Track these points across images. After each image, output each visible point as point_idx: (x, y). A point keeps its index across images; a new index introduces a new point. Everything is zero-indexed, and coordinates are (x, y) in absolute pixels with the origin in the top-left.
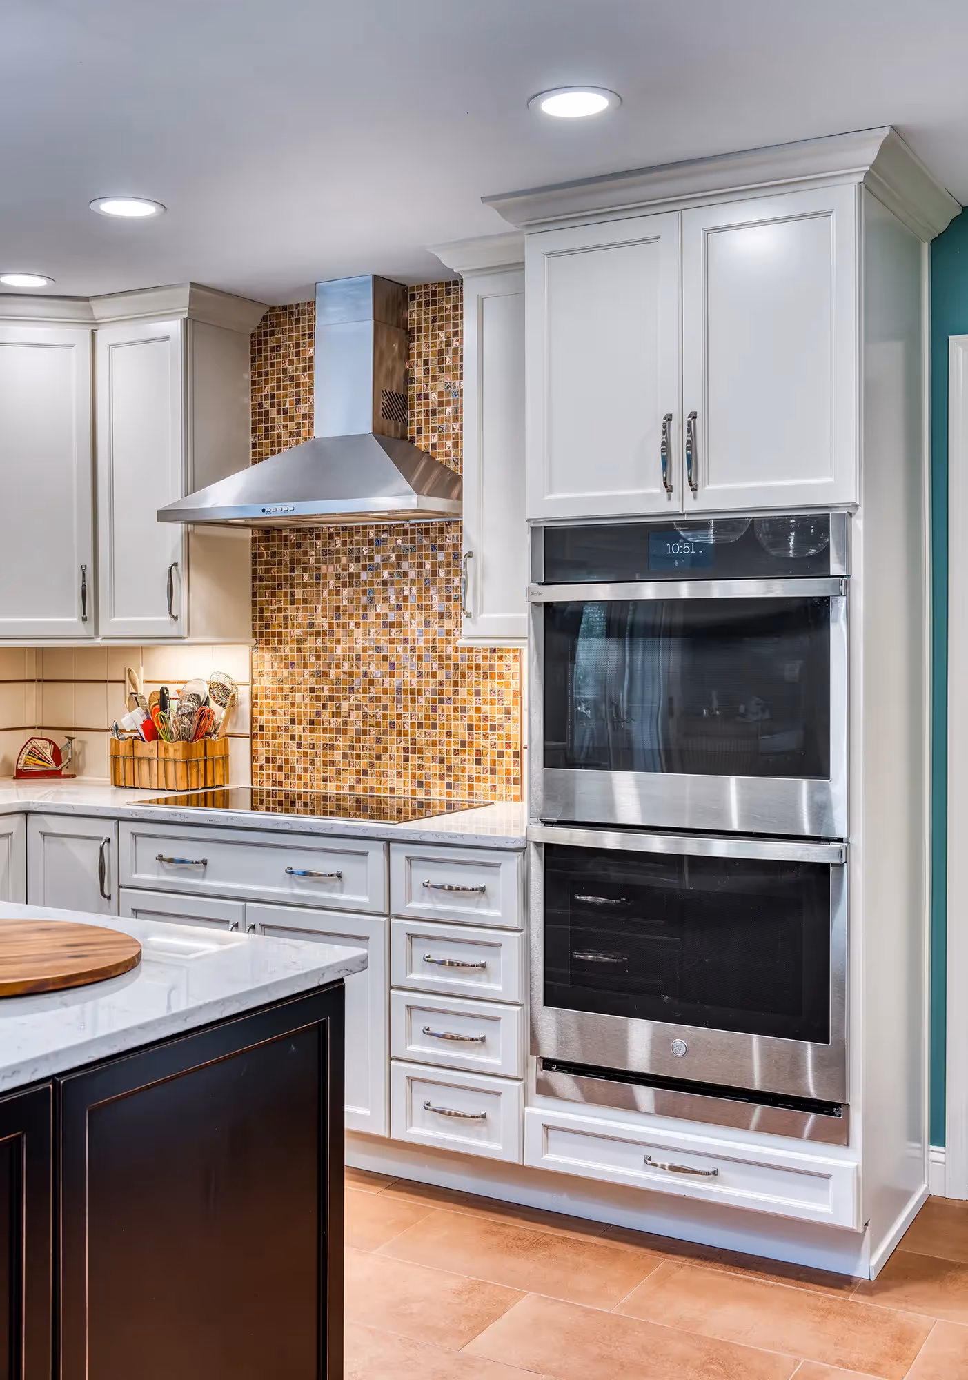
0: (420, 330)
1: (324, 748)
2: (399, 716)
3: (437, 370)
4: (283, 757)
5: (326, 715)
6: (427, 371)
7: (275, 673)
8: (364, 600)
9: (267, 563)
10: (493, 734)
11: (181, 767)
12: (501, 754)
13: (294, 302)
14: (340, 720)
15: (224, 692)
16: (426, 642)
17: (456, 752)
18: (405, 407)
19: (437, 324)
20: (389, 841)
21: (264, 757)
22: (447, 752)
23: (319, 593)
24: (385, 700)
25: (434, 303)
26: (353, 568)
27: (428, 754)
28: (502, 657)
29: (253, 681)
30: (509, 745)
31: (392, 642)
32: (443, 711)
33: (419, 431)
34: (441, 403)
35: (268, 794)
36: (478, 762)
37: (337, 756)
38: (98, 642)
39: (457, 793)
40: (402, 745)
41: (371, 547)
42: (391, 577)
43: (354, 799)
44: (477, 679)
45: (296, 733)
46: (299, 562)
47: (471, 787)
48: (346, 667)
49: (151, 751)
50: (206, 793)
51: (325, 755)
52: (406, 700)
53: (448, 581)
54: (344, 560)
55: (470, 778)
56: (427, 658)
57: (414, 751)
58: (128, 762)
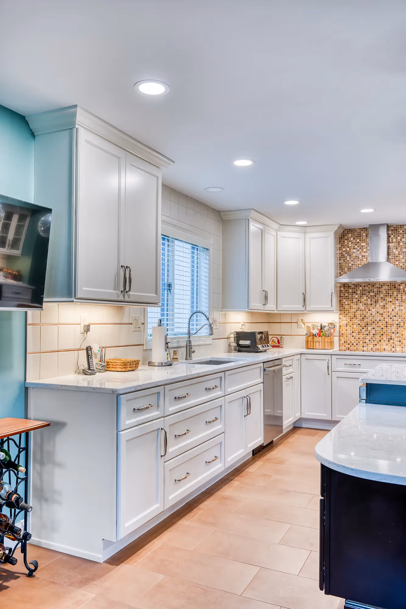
1: (363, 339)
5: (363, 331)
7: (347, 320)
9: (344, 292)
13: (353, 228)
14: (368, 332)
15: (332, 325)
16: (395, 312)
21: (343, 341)
22: (402, 339)
23: (361, 300)
25: (397, 230)
27: (396, 339)
29: (340, 322)
31: (384, 312)
32: (400, 329)
34: (399, 254)
37: (367, 341)
38: (306, 312)
40: (388, 337)
45: (354, 335)
46: (355, 292)
49: (319, 339)
51: (363, 341)
52: (389, 326)
53: (402, 297)
56: (395, 316)
57: (391, 339)
58: (311, 343)
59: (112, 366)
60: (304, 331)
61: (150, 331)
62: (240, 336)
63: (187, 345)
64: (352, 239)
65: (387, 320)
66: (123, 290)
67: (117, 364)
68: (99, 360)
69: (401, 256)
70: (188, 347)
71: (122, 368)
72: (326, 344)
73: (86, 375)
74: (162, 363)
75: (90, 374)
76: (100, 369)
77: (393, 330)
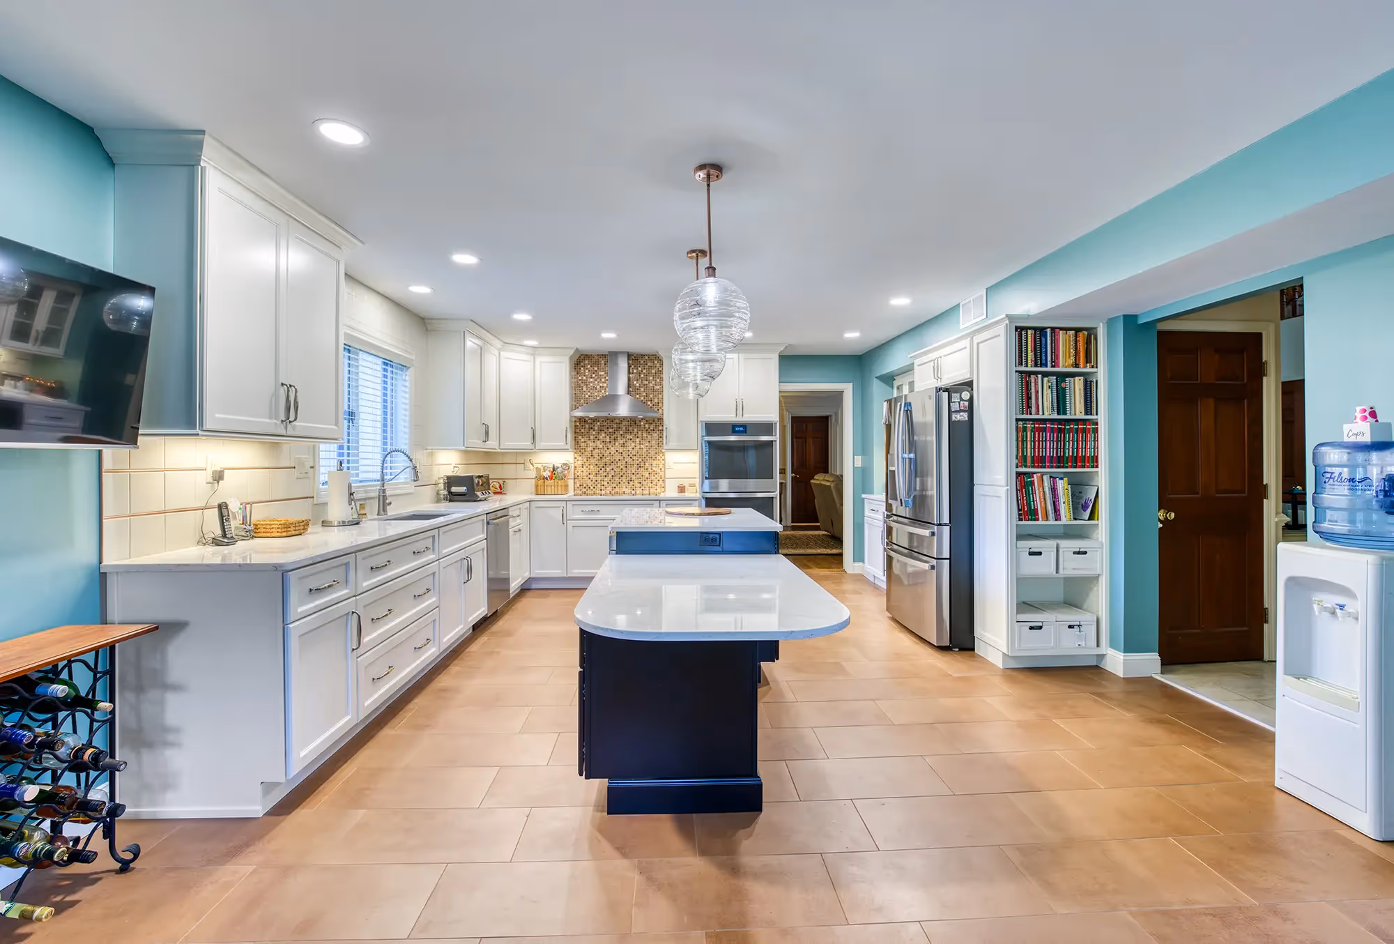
1: (601, 481)
7: (583, 460)
8: (615, 439)
9: (580, 428)
13: (590, 353)
14: (606, 473)
15: (566, 466)
20: (660, 500)
21: (579, 484)
23: (599, 437)
25: (637, 360)
27: (636, 482)
29: (575, 462)
34: (640, 387)
37: (605, 483)
38: (535, 451)
45: (591, 477)
46: (592, 428)
47: (649, 490)
48: (608, 458)
49: (552, 483)
55: (649, 487)
56: (636, 455)
57: (631, 481)
58: (542, 488)
59: (264, 530)
60: (533, 474)
61: (323, 478)
62: (451, 481)
63: (379, 496)
64: (589, 366)
65: (626, 460)
66: (284, 419)
67: (273, 526)
68: (241, 522)
69: (642, 389)
70: (381, 498)
71: (281, 533)
72: (559, 488)
73: (218, 545)
74: (344, 522)
75: (225, 544)
76: (243, 536)
77: (633, 471)
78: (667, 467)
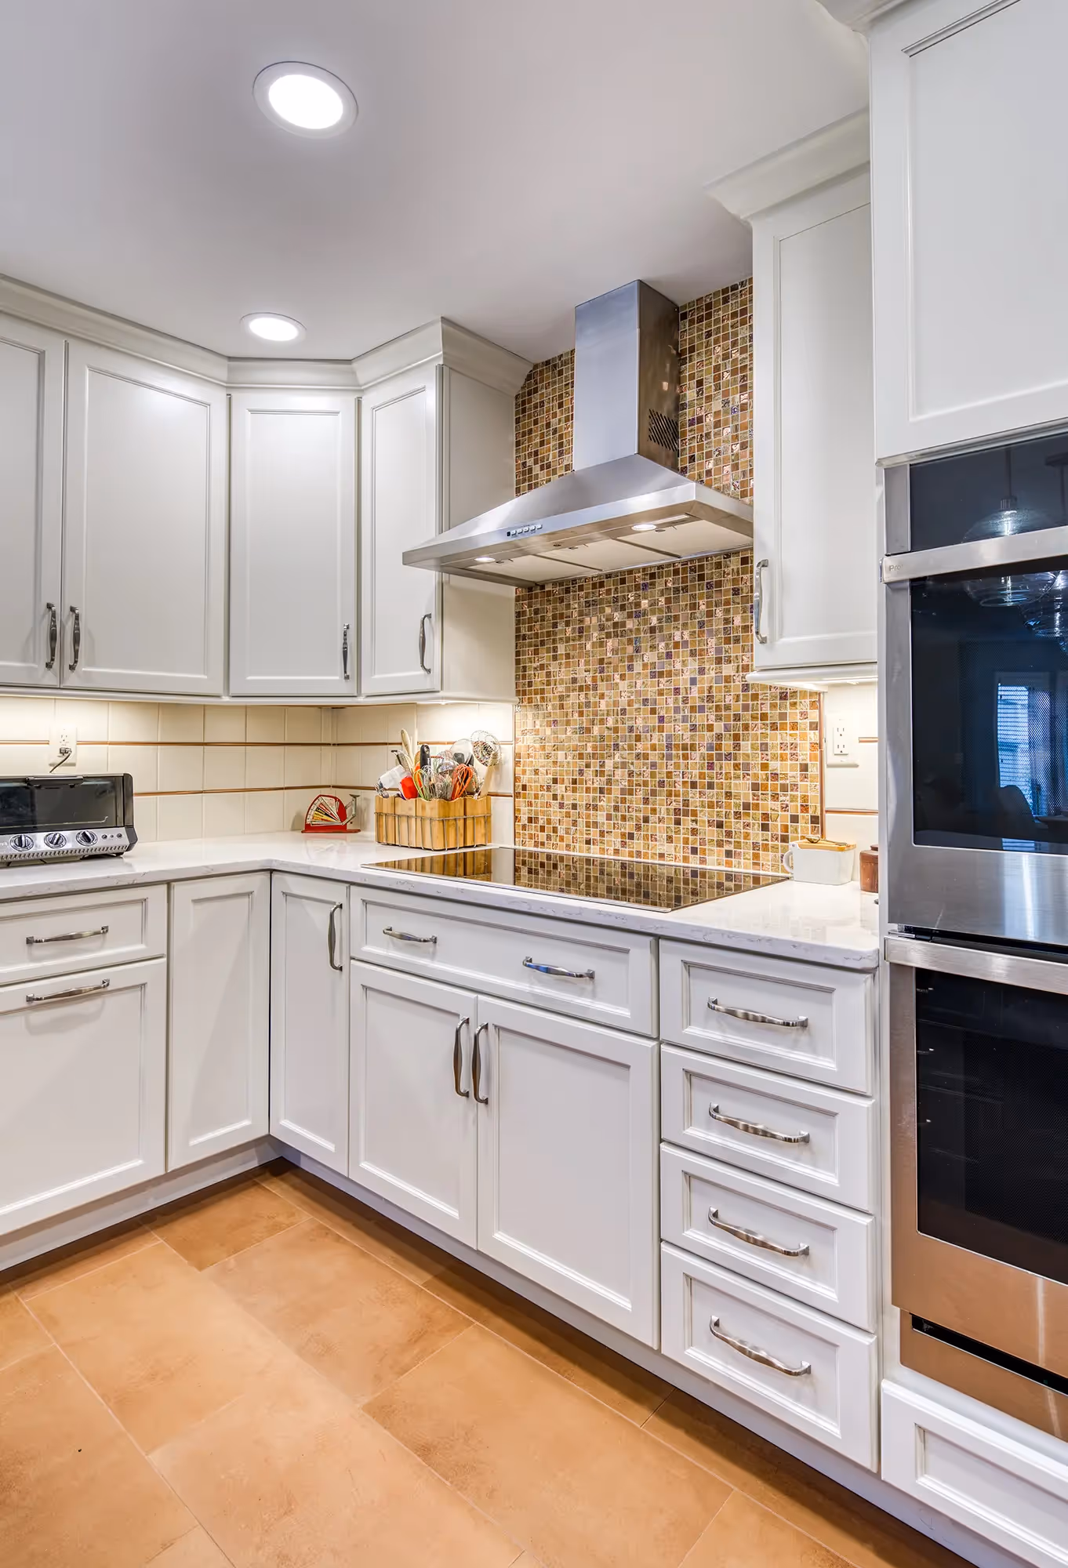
0: (692, 350)
1: (587, 808)
2: (669, 774)
3: (713, 387)
4: (546, 817)
5: (589, 774)
6: (700, 392)
7: (537, 731)
8: (630, 649)
9: (530, 620)
10: (785, 795)
11: (437, 826)
12: (795, 819)
14: (604, 779)
15: (487, 752)
16: (701, 691)
17: (737, 815)
18: (676, 436)
19: (712, 338)
20: (678, 941)
21: (526, 816)
22: (727, 815)
23: (582, 647)
24: (654, 757)
25: (709, 316)
26: (618, 617)
27: (703, 817)
28: (795, 703)
29: (516, 740)
30: (805, 808)
31: (661, 693)
32: (721, 768)
33: (692, 459)
34: (717, 424)
35: (531, 855)
36: (765, 827)
37: (601, 817)
38: (361, 700)
39: (739, 863)
40: (672, 807)
41: (638, 592)
42: (660, 623)
43: (618, 865)
44: (763, 731)
45: (558, 792)
46: (562, 616)
47: (756, 856)
48: (610, 722)
49: (410, 809)
50: (465, 853)
51: (588, 816)
52: (678, 756)
54: (608, 610)
55: (755, 845)
56: (702, 709)
57: (686, 814)
58: (390, 819)
64: (554, 400)
65: (670, 727)
77: (695, 774)
78: (830, 758)
